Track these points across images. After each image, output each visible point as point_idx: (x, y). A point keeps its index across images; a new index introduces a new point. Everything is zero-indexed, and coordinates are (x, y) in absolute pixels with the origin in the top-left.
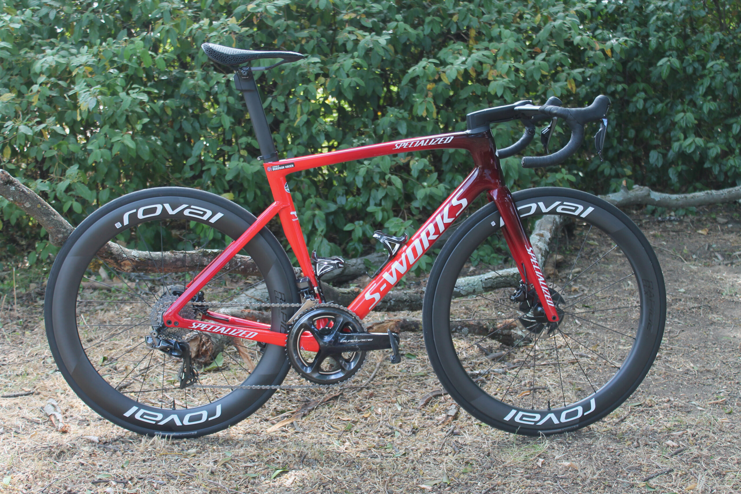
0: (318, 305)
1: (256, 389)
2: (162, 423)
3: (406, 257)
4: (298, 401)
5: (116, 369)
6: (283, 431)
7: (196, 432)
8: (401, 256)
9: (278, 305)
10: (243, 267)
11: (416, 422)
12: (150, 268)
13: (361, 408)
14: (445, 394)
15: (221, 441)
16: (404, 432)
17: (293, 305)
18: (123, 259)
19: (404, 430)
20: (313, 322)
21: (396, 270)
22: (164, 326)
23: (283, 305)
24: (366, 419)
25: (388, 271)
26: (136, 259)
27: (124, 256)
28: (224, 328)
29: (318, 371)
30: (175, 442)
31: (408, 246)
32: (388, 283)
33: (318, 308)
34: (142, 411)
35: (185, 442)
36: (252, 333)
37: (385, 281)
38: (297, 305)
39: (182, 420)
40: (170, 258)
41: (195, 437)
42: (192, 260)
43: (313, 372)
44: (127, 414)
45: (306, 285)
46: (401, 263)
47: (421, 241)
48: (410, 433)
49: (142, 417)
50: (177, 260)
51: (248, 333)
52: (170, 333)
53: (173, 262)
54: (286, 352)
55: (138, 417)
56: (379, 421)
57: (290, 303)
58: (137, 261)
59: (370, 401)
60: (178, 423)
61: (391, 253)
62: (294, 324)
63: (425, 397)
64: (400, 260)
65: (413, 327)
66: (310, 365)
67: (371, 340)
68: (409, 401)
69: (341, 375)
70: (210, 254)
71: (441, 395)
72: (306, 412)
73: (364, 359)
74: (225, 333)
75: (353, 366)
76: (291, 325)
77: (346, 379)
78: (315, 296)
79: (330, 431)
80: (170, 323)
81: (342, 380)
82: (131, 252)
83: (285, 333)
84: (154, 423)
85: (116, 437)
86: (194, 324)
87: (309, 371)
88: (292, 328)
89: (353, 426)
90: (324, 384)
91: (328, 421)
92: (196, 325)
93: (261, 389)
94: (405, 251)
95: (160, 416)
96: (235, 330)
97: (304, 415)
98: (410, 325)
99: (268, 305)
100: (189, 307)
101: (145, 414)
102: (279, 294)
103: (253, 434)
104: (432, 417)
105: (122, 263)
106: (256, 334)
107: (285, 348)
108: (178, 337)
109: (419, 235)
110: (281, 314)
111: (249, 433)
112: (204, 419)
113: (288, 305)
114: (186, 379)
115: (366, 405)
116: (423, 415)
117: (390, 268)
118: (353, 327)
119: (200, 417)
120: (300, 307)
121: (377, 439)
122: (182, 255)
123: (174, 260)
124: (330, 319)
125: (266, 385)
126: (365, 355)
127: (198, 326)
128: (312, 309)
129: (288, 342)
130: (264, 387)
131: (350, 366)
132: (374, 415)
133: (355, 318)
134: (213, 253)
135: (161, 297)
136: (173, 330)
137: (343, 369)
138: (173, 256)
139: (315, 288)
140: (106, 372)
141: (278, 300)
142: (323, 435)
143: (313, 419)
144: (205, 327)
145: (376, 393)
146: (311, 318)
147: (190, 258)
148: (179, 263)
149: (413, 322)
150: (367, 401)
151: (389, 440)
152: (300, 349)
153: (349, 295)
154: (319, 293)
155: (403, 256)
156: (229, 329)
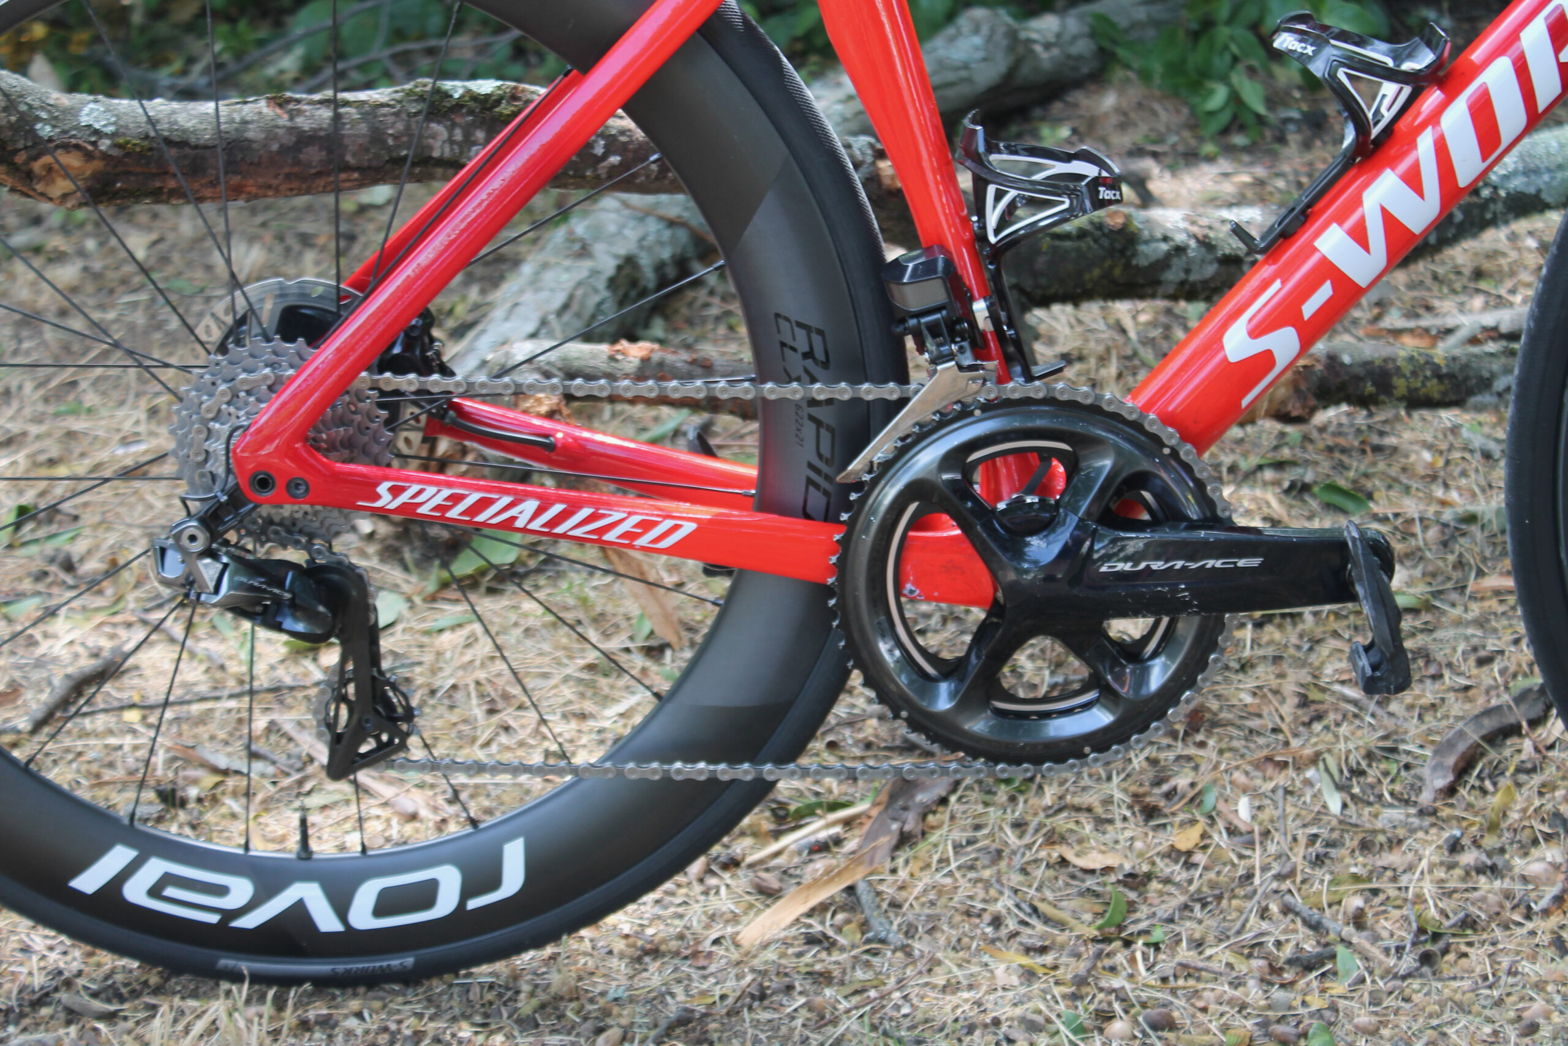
0: (991, 391)
1: (690, 782)
2: (249, 921)
3: (1441, 149)
4: (868, 746)
5: (69, 566)
6: (812, 940)
7: (409, 961)
8: (1412, 145)
9: (794, 391)
10: (615, 159)
11: (1428, 889)
12: (172, 184)
13: (1155, 797)
14: (1534, 723)
15: (525, 1005)
16: (1376, 952)
17: (868, 391)
18: (40, 146)
19: (1376, 938)
20: (967, 471)
21: (1385, 213)
22: (236, 499)
23: (819, 390)
24: (1186, 858)
25: (1340, 219)
26: (104, 145)
27: (45, 130)
28: (531, 505)
29: (985, 703)
30: (311, 1015)
31: (1450, 98)
32: (1341, 280)
33: (989, 408)
34: (155, 868)
35: (359, 1015)
36: (668, 524)
37: (1328, 270)
38: (891, 391)
39: (341, 909)
40: (271, 132)
41: (409, 979)
42: (377, 136)
43: (966, 703)
44: (88, 882)
45: (934, 292)
46: (1413, 180)
47: (1522, 69)
48: (1409, 961)
49: (155, 892)
50: (304, 139)
51: (646, 526)
52: (269, 521)
53: (284, 150)
54: (832, 613)
55: (136, 892)
56: (1249, 877)
57: (855, 380)
58: (105, 156)
59: (1192, 751)
60: (326, 921)
61: (1362, 128)
62: (874, 482)
63: (1450, 745)
64: (1404, 165)
65: (1370, 388)
66: (950, 669)
67: (1255, 562)
68: (1370, 756)
69: (1101, 718)
70: (458, 106)
71: (1514, 730)
72: (911, 823)
73: (1213, 646)
74: (536, 525)
75: (1158, 675)
76: (858, 486)
77: (1123, 739)
78: (978, 345)
79: (1028, 937)
80: (264, 483)
81: (1101, 741)
82: (74, 112)
83: (830, 517)
84: (214, 919)
85: (38, 980)
86: (383, 489)
87: (943, 701)
88: (862, 501)
89: (1132, 907)
90: (1015, 760)
91: (1016, 879)
92: (396, 491)
93: (713, 781)
94: (1434, 118)
95: (241, 890)
96: (586, 512)
97: (904, 840)
98: (1358, 379)
99: (745, 390)
100: (360, 397)
101: (169, 879)
102: (801, 333)
103: (676, 954)
104: (1499, 861)
105: (37, 166)
106: (689, 527)
107: (829, 592)
108: (311, 536)
109: (1514, 36)
110: (809, 429)
111: (654, 952)
112: (445, 904)
113: (843, 391)
114: (358, 733)
115: (1182, 781)
116: (1455, 847)
117: (1357, 202)
118: (1164, 496)
119: (426, 894)
120: (903, 402)
121: (1253, 992)
122: (326, 113)
123: (289, 140)
124: (1046, 455)
125: (733, 760)
126: (1220, 626)
127: (404, 498)
128: (965, 413)
129: (842, 566)
130: (722, 770)
131: (1143, 677)
132: (1220, 838)
133: (1174, 453)
134: (475, 98)
135: (222, 349)
136: (287, 510)
137: (1108, 696)
138: (284, 120)
139: (980, 307)
140: (27, 585)
141: (795, 362)
142: (1000, 970)
143: (944, 861)
144: (438, 500)
145: (1214, 705)
146: (956, 458)
147: (363, 128)
148: (314, 155)
149: (1367, 364)
150: (1180, 749)
151: (1316, 1002)
152: (898, 593)
153: (1083, 245)
154: (999, 332)
155: (1425, 143)
156: (558, 508)
